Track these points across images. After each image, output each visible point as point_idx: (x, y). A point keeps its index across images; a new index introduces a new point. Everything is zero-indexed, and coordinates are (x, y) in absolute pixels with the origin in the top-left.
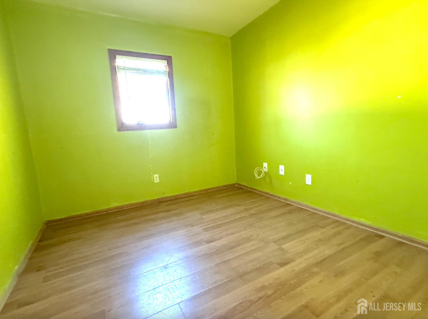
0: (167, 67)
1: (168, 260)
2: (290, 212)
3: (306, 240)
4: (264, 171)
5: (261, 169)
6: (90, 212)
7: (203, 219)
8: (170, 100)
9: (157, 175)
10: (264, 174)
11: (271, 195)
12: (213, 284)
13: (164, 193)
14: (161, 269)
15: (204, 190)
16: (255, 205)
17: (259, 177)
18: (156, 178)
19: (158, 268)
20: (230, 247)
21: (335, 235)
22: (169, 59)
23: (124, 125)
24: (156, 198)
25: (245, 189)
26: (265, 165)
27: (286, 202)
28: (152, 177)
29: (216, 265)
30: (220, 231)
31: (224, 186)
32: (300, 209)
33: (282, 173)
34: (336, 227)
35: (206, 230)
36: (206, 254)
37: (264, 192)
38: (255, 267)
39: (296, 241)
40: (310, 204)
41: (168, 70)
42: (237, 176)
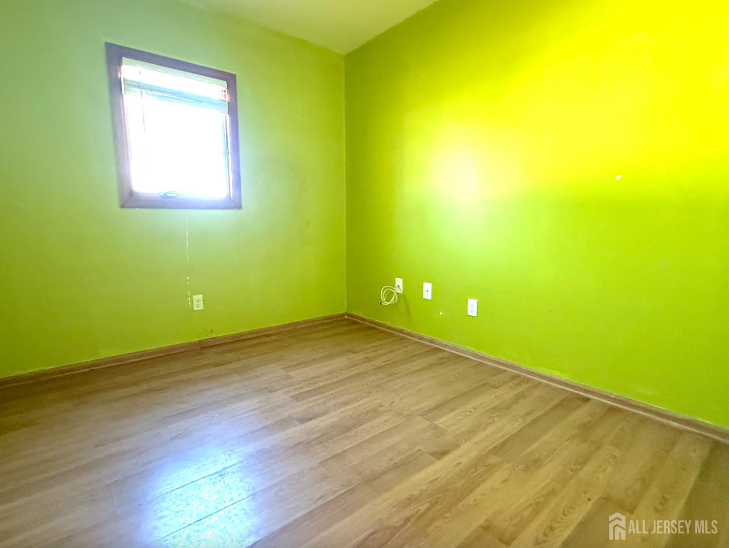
0: (226, 93)
1: (226, 460)
2: (441, 363)
3: (472, 410)
4: (397, 293)
5: (391, 288)
6: (52, 369)
7: (289, 377)
8: (230, 155)
9: (200, 296)
10: (397, 297)
11: (408, 334)
12: (318, 500)
13: (212, 331)
14: (211, 479)
15: (288, 325)
16: (382, 352)
17: (388, 303)
18: (198, 302)
19: (207, 476)
20: (345, 429)
21: (517, 399)
22: (230, 80)
23: (134, 197)
24: (196, 340)
25: (361, 324)
26: (399, 282)
27: (433, 345)
28: (189, 299)
29: (321, 463)
30: (323, 400)
31: (326, 318)
32: (456, 358)
33: (428, 295)
34: (516, 386)
35: (297, 398)
36: (299, 443)
37: (396, 330)
38: (392, 463)
39: (456, 412)
40: (472, 349)
41: (227, 99)
42: (348, 301)
